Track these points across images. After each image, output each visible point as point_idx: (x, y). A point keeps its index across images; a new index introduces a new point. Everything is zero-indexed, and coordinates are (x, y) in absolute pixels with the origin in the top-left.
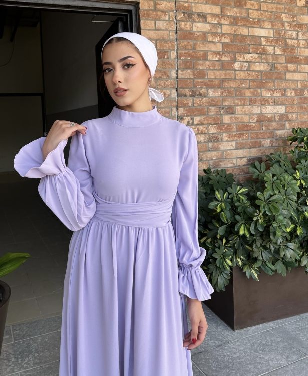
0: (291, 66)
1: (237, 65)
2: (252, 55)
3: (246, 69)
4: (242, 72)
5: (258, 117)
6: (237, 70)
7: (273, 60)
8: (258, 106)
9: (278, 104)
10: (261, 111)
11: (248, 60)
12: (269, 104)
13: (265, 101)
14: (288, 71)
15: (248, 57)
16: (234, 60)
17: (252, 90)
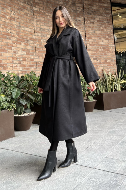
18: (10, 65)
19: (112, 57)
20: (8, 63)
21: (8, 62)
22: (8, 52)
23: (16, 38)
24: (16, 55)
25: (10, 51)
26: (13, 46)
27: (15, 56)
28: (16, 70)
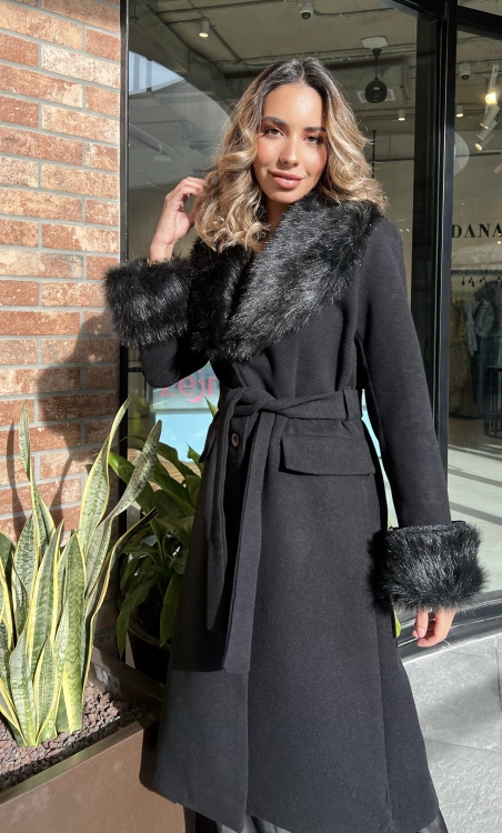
19: (64, 213)
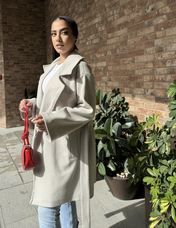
0: (110, 35)
1: (87, 43)
2: (92, 36)
3: (90, 44)
4: (89, 46)
5: (95, 69)
6: (88, 46)
7: (101, 35)
8: (95, 63)
9: (103, 61)
10: (96, 66)
11: (91, 39)
12: (99, 62)
13: (97, 60)
14: (108, 39)
15: (91, 37)
16: (87, 41)
17: (93, 54)
18: (148, 78)
20: (144, 74)
21: (144, 72)
22: (146, 53)
23: (165, 16)
24: (162, 57)
25: (149, 49)
26: (157, 36)
27: (159, 58)
28: (160, 88)
